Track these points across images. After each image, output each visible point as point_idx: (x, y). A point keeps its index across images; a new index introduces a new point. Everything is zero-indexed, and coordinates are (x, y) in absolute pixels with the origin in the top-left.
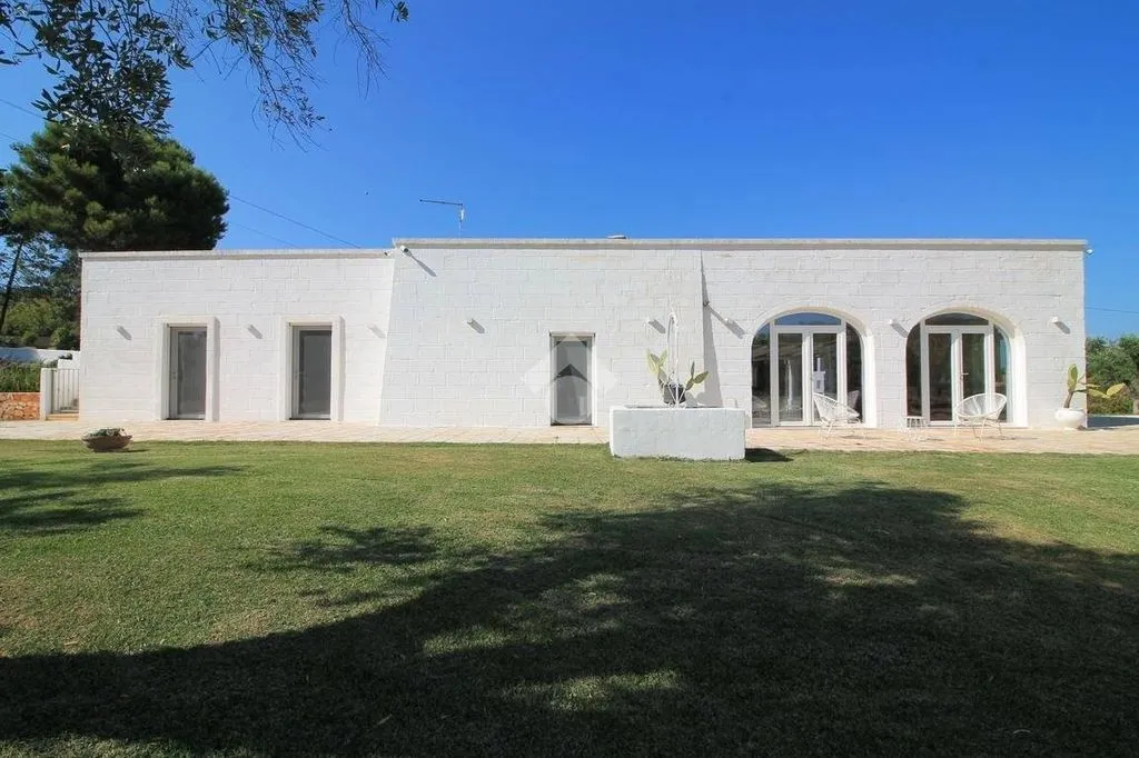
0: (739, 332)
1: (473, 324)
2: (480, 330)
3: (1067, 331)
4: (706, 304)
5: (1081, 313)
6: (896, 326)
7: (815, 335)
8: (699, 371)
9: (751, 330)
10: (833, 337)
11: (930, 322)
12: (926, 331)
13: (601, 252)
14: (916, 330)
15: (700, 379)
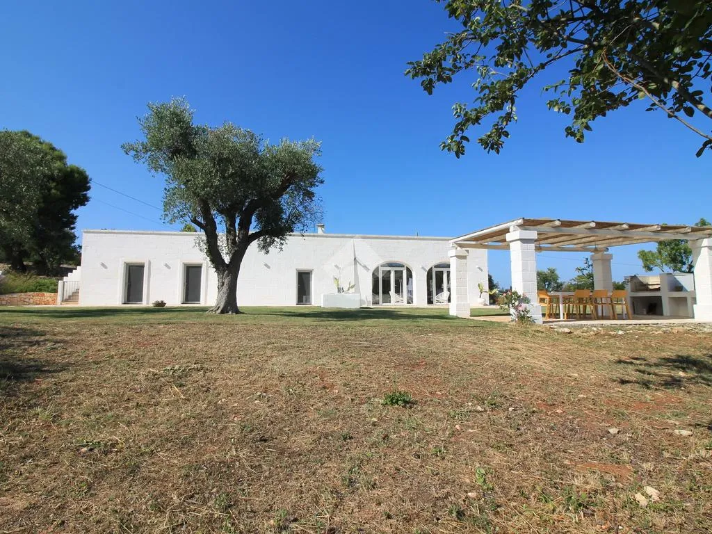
0: (368, 269)
1: (266, 265)
2: (269, 267)
3: (482, 270)
4: (355, 259)
5: (486, 264)
6: (423, 268)
7: (395, 271)
8: (352, 284)
9: (372, 269)
10: (402, 271)
11: (435, 267)
12: (434, 270)
13: (316, 238)
14: (431, 269)
15: (352, 287)
